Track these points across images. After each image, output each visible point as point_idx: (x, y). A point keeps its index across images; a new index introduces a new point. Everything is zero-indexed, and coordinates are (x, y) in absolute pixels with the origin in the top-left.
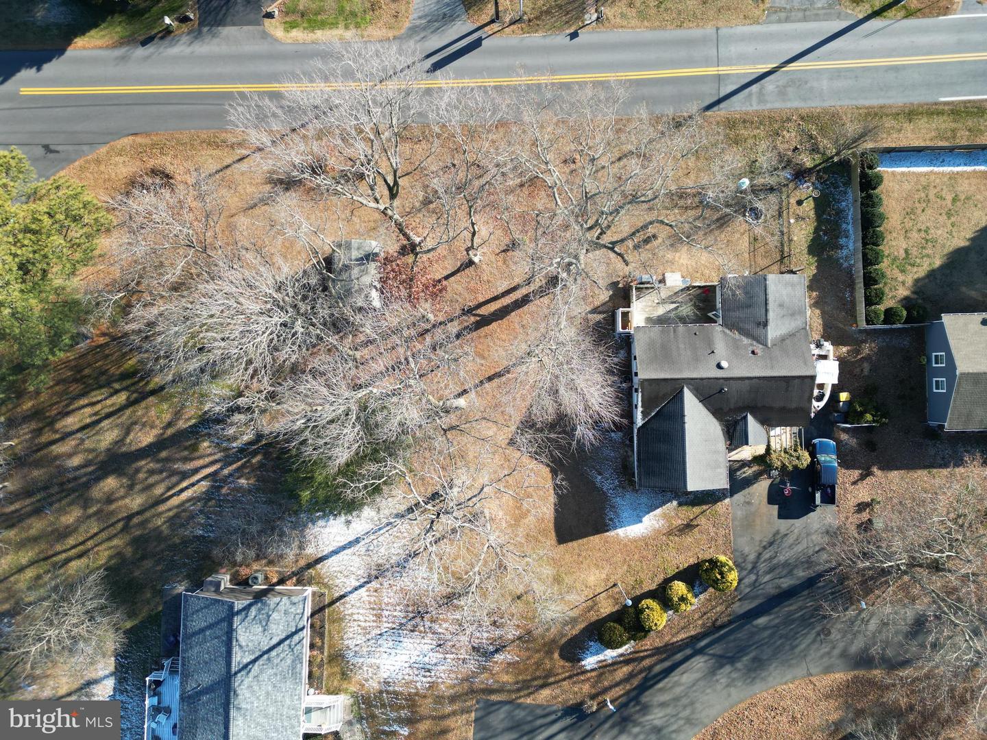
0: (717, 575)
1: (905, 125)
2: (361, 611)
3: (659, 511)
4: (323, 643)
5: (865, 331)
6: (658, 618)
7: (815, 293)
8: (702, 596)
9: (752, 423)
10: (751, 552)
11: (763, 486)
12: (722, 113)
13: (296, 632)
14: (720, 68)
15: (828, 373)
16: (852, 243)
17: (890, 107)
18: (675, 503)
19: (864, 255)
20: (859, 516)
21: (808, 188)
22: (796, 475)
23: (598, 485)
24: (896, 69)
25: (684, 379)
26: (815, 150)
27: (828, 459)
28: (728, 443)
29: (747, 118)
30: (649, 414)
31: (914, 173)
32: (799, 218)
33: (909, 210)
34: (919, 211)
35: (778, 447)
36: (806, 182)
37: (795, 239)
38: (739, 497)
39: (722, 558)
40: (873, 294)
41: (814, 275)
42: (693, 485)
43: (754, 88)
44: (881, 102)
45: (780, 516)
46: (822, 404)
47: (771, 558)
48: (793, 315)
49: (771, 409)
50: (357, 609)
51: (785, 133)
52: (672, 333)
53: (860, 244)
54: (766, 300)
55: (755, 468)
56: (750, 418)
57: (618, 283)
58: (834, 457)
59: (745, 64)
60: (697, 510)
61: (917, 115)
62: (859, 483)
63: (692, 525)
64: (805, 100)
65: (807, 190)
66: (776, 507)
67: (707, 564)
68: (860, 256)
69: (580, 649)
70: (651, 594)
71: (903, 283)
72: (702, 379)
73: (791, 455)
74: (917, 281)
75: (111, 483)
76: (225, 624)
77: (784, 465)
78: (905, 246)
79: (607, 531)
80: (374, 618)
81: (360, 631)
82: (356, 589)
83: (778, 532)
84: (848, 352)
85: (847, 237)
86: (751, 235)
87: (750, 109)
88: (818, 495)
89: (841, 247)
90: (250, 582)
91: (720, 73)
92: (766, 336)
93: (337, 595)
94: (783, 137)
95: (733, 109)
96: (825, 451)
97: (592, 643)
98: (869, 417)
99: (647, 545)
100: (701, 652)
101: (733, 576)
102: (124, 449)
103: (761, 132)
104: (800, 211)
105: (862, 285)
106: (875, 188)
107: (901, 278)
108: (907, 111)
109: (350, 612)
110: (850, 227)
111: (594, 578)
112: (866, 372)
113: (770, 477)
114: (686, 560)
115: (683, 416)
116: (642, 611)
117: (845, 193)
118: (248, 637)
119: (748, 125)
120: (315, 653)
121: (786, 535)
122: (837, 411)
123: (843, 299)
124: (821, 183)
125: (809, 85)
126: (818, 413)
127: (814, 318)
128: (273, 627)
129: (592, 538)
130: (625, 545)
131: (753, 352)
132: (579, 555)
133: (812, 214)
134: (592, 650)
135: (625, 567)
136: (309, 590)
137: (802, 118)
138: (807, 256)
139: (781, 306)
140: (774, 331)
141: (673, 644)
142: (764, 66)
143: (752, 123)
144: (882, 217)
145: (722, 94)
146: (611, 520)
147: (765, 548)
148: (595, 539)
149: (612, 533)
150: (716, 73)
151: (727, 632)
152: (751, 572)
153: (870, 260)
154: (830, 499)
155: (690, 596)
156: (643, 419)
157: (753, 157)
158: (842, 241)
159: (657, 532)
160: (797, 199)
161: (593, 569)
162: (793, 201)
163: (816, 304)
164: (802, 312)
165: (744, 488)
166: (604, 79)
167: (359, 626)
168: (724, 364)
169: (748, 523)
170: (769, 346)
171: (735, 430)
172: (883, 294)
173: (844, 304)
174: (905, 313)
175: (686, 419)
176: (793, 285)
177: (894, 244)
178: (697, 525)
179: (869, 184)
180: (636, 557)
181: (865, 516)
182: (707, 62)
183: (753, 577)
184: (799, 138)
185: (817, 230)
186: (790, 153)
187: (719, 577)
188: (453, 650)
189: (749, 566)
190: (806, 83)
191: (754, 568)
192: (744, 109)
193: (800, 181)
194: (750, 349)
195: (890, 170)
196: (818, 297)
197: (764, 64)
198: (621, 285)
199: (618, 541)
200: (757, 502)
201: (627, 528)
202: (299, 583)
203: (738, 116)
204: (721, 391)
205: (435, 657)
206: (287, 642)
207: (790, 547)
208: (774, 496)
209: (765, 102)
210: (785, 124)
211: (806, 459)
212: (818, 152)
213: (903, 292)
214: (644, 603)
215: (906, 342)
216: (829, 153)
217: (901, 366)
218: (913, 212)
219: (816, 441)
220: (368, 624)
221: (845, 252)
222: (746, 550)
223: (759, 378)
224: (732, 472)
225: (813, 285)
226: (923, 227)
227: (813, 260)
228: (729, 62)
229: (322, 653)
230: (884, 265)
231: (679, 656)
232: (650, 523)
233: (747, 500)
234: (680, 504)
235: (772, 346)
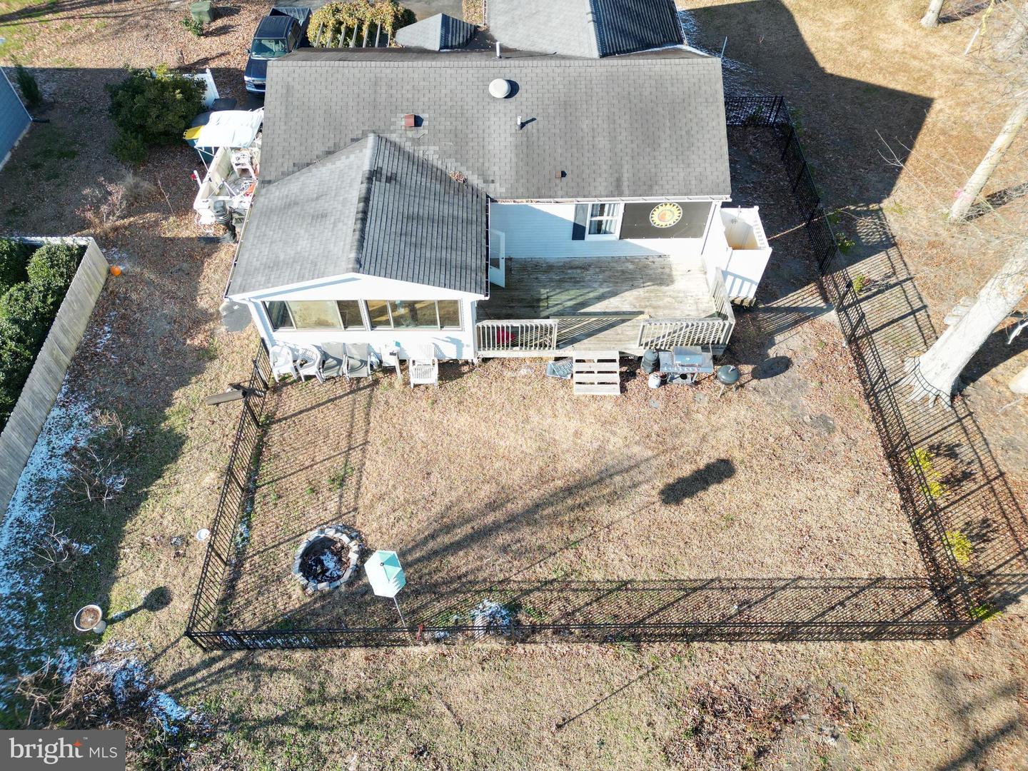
7: (196, 342)
20: (230, 23)
21: (108, 656)
25: (604, 61)
28: (482, 29)
32: (177, 545)
36: (112, 678)
37: (209, 480)
49: (388, 51)
52: (626, 175)
56: (435, 46)
57: (756, 375)
65: (116, 646)
72: (560, 60)
86: (349, 496)
89: (71, 452)
92: (377, 153)
104: (164, 572)
115: (597, 22)
123: (123, 330)
124: (54, 668)
131: (418, 122)
133: (129, 559)
138: (189, 434)
139: (320, 217)
160: (163, 614)
163: (200, 319)
164: (261, 215)
168: (499, 90)
170: (371, 139)
171: (470, 40)
176: (272, 265)
181: (220, 23)
193: (130, 684)
194: (422, 131)
196: (188, 333)
198: (747, 369)
227: (174, 420)
235: (365, 135)
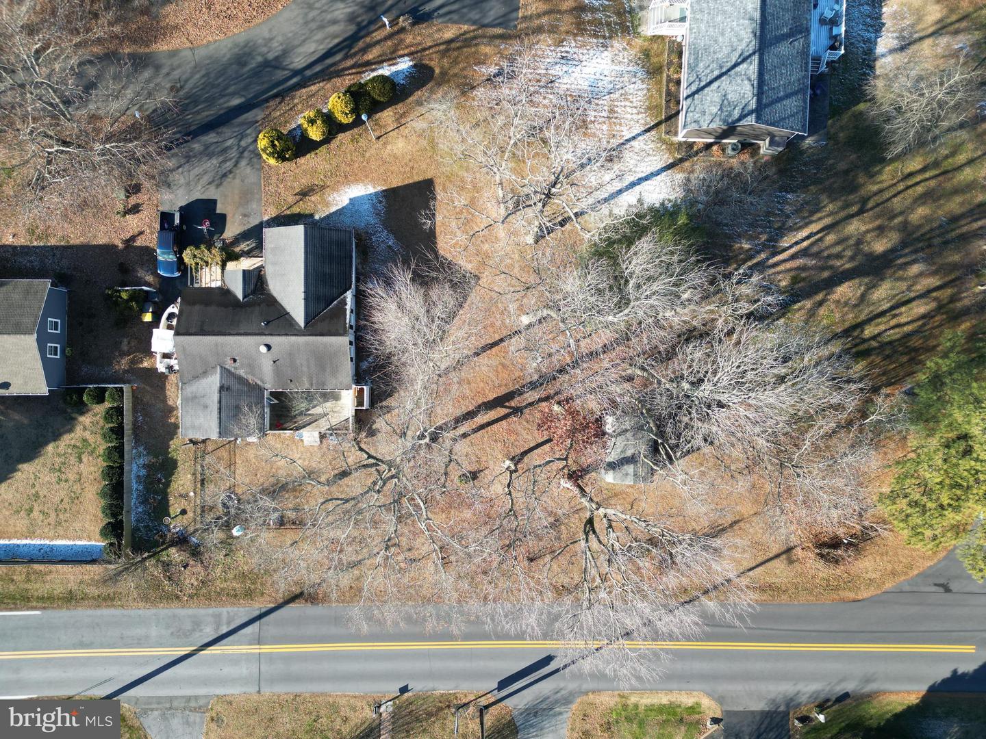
0: (278, 144)
1: (76, 588)
2: (629, 116)
3: (333, 209)
4: (667, 86)
5: (124, 383)
6: (337, 104)
7: (172, 421)
8: (294, 126)
9: (238, 292)
10: (244, 168)
11: (231, 232)
12: (257, 605)
13: (693, 94)
14: (258, 651)
15: (163, 340)
16: (134, 470)
17: (90, 607)
18: (317, 217)
19: (122, 456)
20: (138, 201)
21: (175, 527)
22: (197, 240)
23: (391, 236)
24: (82, 645)
25: (304, 335)
26: (167, 565)
27: (166, 256)
28: (263, 273)
29: (233, 600)
30: (339, 302)
31: (70, 539)
32: (185, 496)
33: (76, 501)
34: (66, 500)
35: (214, 268)
36: (177, 533)
37: (189, 476)
38: (254, 222)
39: (272, 161)
40: (115, 418)
41: (173, 439)
42: (298, 231)
43: (224, 630)
44: (98, 612)
45: (214, 202)
46: (170, 310)
47: (225, 161)
48: (195, 397)
49: (221, 305)
50: (633, 118)
51: (196, 583)
52: (314, 382)
53: (126, 468)
54: (220, 413)
55: (237, 249)
56: (240, 296)
57: (367, 436)
58: (160, 258)
59: (232, 654)
60: (296, 210)
61: (63, 598)
62: (136, 232)
63: (301, 195)
64: (175, 616)
65: (176, 525)
66: (218, 211)
67: (287, 156)
68: (126, 456)
69: (413, 77)
70: (343, 128)
71: (85, 429)
72: (287, 335)
73: (201, 259)
74: (71, 430)
75: (880, 247)
76: (765, 101)
77: (208, 250)
78: (82, 466)
79: (384, 191)
80: (616, 109)
81: (631, 97)
82: (634, 138)
83: (218, 186)
84: (142, 362)
85: (139, 476)
87: (230, 609)
88: (177, 221)
89: (144, 466)
90: (740, 146)
91: (258, 647)
92: (221, 377)
93: (653, 133)
94: (197, 579)
95: (247, 609)
96: (168, 265)
97: (402, 82)
98: (124, 296)
99: (346, 177)
100: (296, 73)
101: (263, 143)
102: (866, 280)
103: (220, 585)
104: (184, 504)
105: (126, 427)
106: (109, 523)
107: (87, 434)
108: (74, 602)
109: (640, 116)
110: (135, 486)
111: (399, 145)
112: (125, 341)
113: (224, 240)
114: (308, 161)
115: (306, 299)
116: (352, 112)
117: (138, 521)
118: (741, 89)
119: (232, 593)
120: (675, 76)
121: (210, 183)
122: (155, 303)
123: (145, 415)
124: (161, 531)
125: (169, 632)
126: (173, 301)
127: (174, 396)
128: (717, 98)
129: (400, 184)
130: (366, 177)
131: (235, 361)
132: (413, 168)
133: (172, 500)
134: (402, 76)
135: (367, 155)
136: (680, 138)
137: (178, 597)
138: (179, 458)
139: (206, 407)
140: (213, 381)
141: (323, 80)
142: (213, 652)
143: (228, 594)
144: (103, 494)
145: (257, 624)
146: (380, 202)
147: (230, 172)
148: (396, 182)
149: (380, 188)
150: (262, 647)
151: (269, 92)
152: (245, 149)
153: (117, 452)
154: (166, 218)
155: (305, 126)
156: (345, 297)
157: (228, 560)
158: (143, 472)
159: (335, 189)
160: (186, 516)
161: (399, 154)
162: (190, 514)
163: (171, 410)
164: (186, 400)
165: (248, 230)
166: (375, 644)
167: (631, 102)
168: (263, 349)
169: (246, 196)
170: (218, 368)
171: (256, 285)
172: (105, 418)
173: (144, 409)
174: (85, 398)
175: (302, 296)
176: (193, 427)
177: (92, 469)
178: (296, 195)
179: (114, 529)
180: (357, 165)
181: (133, 200)
182: (271, 658)
183: (243, 143)
184: (182, 578)
185: (168, 484)
186: (191, 563)
187: (276, 142)
188: (538, 77)
189: (246, 154)
190: (172, 633)
191: (242, 153)
192: (236, 609)
193: (182, 534)
194: (237, 364)
195: (93, 543)
196: (169, 417)
197: (214, 654)
198: (365, 433)
199: (374, 182)
200: (236, 216)
201: (364, 193)
202: (691, 145)
203: (242, 601)
204: (268, 322)
205: (557, 70)
206: (702, 84)
207: (205, 172)
208: (220, 222)
209: (214, 616)
210: (195, 592)
211: (187, 256)
212: (163, 562)
213: (85, 420)
214: (349, 120)
215: (85, 370)
216: (153, 561)
217: (91, 346)
218: (72, 500)
219: (177, 274)
220: (622, 104)
221: (141, 461)
222: (248, 170)
223: (230, 334)
224: (260, 246)
225: (173, 430)
226: (63, 484)
227: (173, 454)
228: (248, 657)
229: (668, 76)
230: (103, 446)
231: (318, 68)
232: (341, 198)
233: (246, 218)
234: (312, 215)
235: (216, 366)
